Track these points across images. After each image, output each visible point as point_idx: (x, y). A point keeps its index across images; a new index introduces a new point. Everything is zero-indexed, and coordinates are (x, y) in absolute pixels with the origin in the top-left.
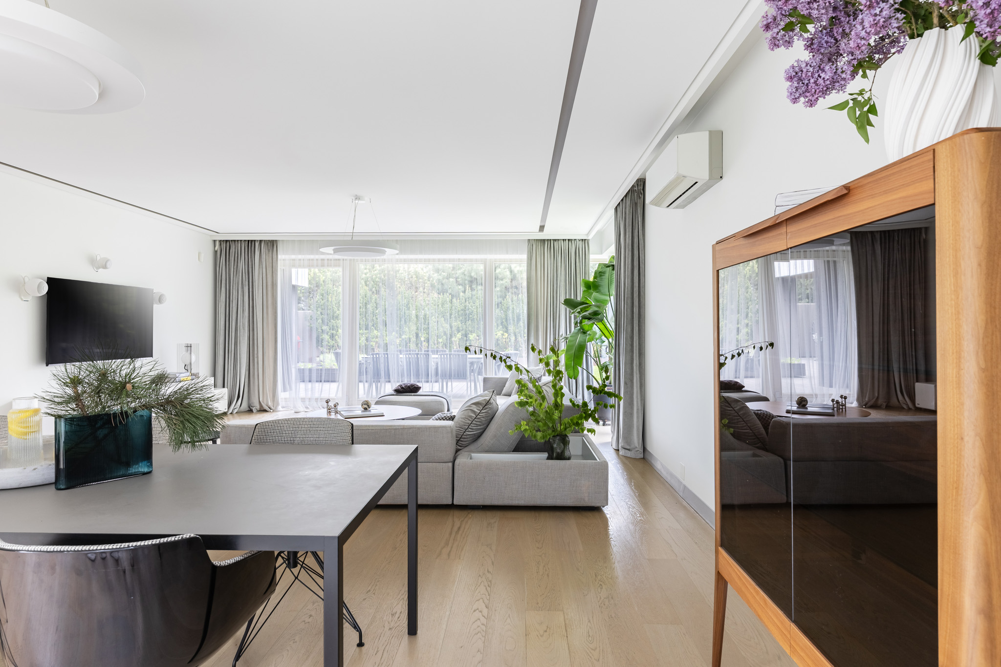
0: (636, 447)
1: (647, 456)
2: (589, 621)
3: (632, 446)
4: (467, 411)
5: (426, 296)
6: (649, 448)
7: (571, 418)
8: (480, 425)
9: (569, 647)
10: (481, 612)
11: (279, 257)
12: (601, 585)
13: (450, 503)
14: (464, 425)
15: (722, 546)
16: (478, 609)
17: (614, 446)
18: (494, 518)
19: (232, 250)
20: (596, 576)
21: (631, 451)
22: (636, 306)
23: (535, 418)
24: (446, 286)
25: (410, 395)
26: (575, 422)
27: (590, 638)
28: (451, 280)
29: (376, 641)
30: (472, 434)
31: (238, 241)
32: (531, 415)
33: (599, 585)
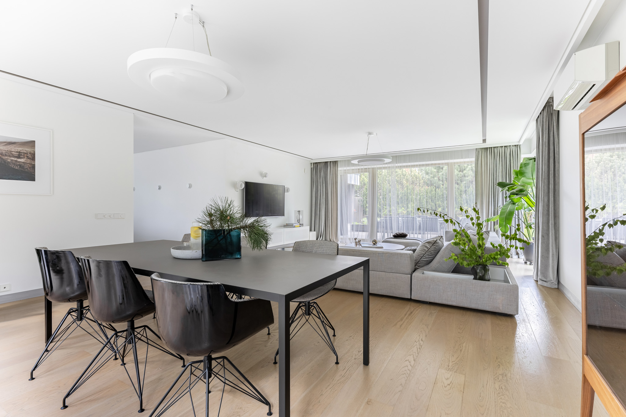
0: (552, 280)
1: (560, 287)
2: (483, 387)
3: (548, 279)
4: (423, 247)
5: (421, 188)
6: (562, 281)
7: (490, 254)
8: (431, 255)
9: (462, 399)
10: (410, 362)
11: (339, 169)
12: (499, 365)
13: (409, 298)
14: (421, 255)
15: (587, 355)
16: (408, 360)
17: (535, 278)
18: (435, 311)
19: (318, 167)
20: (497, 358)
21: (547, 282)
22: (551, 184)
23: (464, 253)
24: (433, 182)
25: (401, 239)
26: (493, 257)
27: (481, 398)
28: (435, 178)
29: (346, 364)
30: (426, 260)
31: (321, 162)
32: (462, 251)
33: (497, 365)
